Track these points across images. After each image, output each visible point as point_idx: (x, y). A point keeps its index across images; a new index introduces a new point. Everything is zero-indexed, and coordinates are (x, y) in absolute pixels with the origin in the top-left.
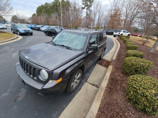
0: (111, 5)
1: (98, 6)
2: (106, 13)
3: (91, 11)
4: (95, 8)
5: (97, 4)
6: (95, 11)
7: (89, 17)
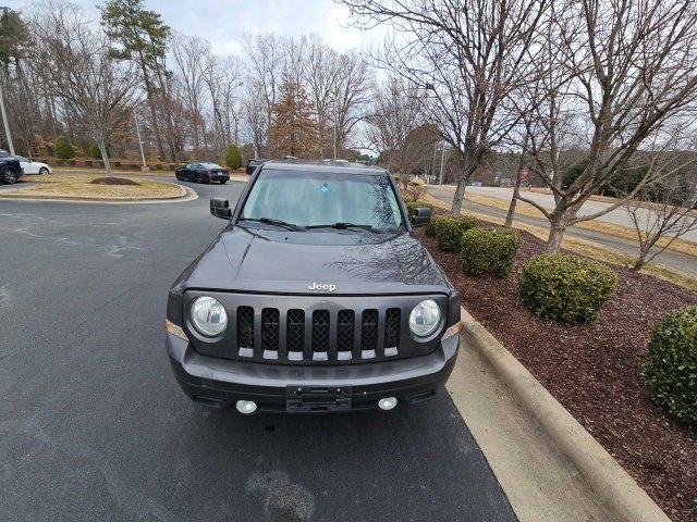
0: (255, 65)
1: (197, 59)
2: (242, 95)
3: (168, 75)
4: (185, 65)
5: (189, 47)
6: (190, 78)
7: (167, 100)
